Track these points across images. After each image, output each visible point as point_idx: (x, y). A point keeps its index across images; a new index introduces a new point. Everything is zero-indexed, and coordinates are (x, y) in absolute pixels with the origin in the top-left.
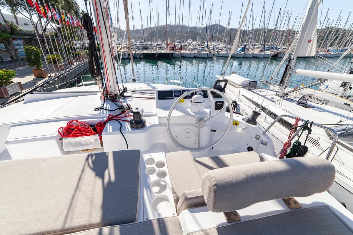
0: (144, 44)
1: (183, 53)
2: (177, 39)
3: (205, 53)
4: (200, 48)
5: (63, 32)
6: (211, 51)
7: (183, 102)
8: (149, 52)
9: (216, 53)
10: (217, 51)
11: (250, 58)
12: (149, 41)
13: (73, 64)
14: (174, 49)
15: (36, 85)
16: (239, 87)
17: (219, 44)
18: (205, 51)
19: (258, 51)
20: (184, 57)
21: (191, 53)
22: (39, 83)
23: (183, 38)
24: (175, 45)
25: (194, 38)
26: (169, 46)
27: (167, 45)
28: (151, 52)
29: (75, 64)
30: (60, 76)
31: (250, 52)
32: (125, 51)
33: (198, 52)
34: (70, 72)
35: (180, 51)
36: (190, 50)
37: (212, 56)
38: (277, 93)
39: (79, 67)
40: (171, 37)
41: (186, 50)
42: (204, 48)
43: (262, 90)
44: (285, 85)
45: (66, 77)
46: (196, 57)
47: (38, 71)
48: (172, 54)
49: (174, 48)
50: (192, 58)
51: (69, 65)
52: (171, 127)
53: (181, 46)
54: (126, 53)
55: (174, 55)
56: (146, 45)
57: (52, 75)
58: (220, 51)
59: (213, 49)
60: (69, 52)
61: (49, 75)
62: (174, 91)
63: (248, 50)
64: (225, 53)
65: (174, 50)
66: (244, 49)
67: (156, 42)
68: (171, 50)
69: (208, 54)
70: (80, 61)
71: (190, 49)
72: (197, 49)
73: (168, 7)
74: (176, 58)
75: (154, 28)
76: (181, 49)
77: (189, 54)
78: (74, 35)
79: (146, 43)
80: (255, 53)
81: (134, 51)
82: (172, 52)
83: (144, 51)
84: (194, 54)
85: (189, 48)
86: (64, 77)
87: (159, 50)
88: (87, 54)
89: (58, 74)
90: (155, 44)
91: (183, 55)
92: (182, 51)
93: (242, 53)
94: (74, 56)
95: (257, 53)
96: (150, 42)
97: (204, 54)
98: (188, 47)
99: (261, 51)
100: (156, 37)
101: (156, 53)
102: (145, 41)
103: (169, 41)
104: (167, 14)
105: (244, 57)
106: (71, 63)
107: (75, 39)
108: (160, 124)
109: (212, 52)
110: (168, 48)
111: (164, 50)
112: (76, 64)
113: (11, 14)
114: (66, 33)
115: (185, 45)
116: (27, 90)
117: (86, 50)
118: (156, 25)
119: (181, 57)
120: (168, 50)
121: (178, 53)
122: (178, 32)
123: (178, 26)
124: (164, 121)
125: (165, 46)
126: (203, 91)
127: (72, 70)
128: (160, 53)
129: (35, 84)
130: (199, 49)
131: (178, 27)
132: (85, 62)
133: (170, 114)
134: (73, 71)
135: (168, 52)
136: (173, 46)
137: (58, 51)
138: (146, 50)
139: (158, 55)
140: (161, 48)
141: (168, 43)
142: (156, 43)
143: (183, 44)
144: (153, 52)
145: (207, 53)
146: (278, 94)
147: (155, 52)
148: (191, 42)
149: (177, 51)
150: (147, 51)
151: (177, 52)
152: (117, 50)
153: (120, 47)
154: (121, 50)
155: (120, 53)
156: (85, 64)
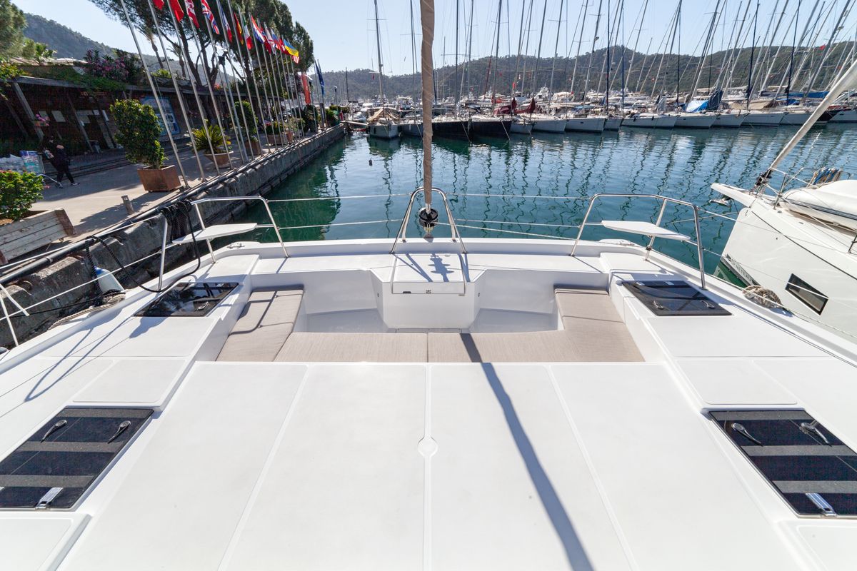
1: (536, 120)
3: (596, 117)
4: (582, 105)
5: (257, 80)
8: (448, 121)
9: (628, 117)
10: (629, 113)
11: (735, 127)
12: (445, 99)
13: (261, 153)
14: (512, 111)
19: (763, 106)
20: (537, 131)
21: (559, 119)
26: (497, 104)
27: (495, 101)
28: (453, 120)
29: (265, 151)
30: (216, 184)
32: (390, 119)
33: (576, 116)
34: (247, 175)
35: (528, 114)
36: (553, 112)
37: (616, 126)
39: (273, 162)
41: (545, 111)
45: (231, 189)
46: (570, 131)
47: (153, 172)
48: (508, 124)
50: (562, 133)
51: (249, 155)
54: (394, 124)
55: (512, 125)
57: (193, 183)
61: (183, 184)
63: (726, 106)
64: (656, 115)
65: (512, 113)
66: (714, 103)
68: (505, 112)
69: (606, 120)
70: (280, 145)
72: (573, 109)
76: (532, 109)
77: (552, 122)
79: (438, 101)
80: (752, 112)
81: (411, 119)
82: (508, 117)
83: (437, 118)
84: (566, 121)
85: (550, 108)
86: (227, 188)
87: (474, 113)
88: (300, 128)
89: (211, 180)
91: (536, 127)
92: (534, 116)
93: (709, 114)
94: (263, 133)
95: (760, 113)
97: (593, 120)
99: (771, 105)
101: (466, 123)
102: (436, 99)
105: (715, 127)
106: (254, 151)
110: (497, 109)
111: (485, 114)
112: (270, 152)
114: (264, 81)
117: (298, 117)
119: (529, 131)
120: (497, 114)
121: (523, 118)
127: (253, 167)
128: (476, 123)
129: (128, 214)
130: (578, 108)
132: (293, 148)
134: (256, 170)
135: (496, 119)
136: (510, 104)
138: (442, 117)
139: (471, 127)
140: (477, 111)
144: (458, 120)
145: (602, 117)
147: (465, 120)
149: (519, 117)
150: (444, 119)
151: (520, 119)
152: (371, 118)
153: (378, 110)
154: (381, 119)
155: (378, 124)
156: (292, 153)
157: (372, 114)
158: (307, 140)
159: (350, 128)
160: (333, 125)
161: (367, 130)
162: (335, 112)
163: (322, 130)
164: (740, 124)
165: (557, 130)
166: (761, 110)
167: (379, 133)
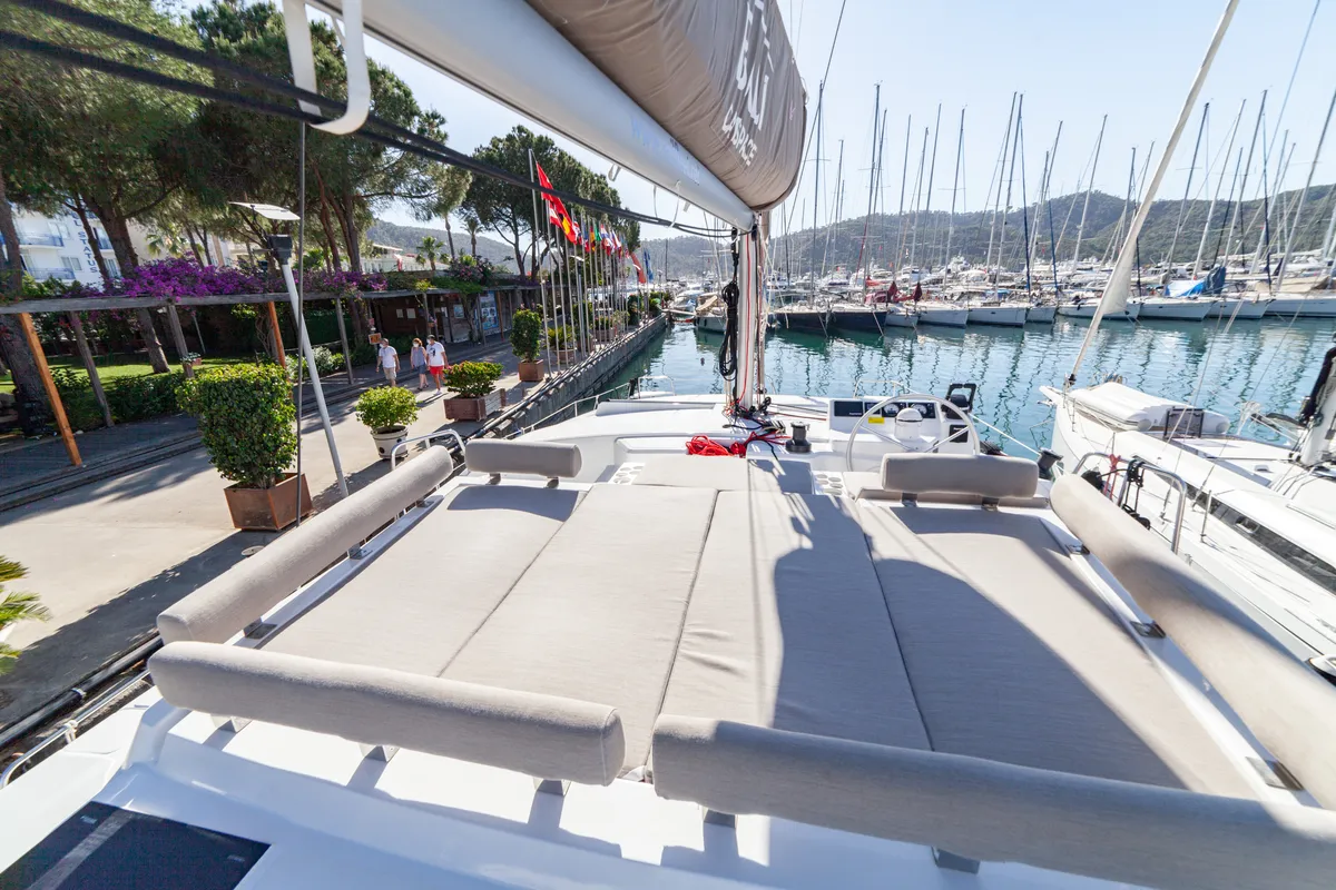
0: (786, 284)
1: (923, 309)
2: (906, 261)
3: (1015, 306)
4: (993, 289)
6: (1048, 297)
7: (881, 422)
8: (801, 311)
9: (1070, 304)
10: (1077, 297)
12: (803, 274)
13: (594, 350)
14: (889, 298)
15: (526, 398)
16: (1126, 427)
17: (1091, 269)
18: (1021, 298)
19: (1307, 288)
20: (926, 324)
21: (959, 308)
22: (530, 394)
23: (926, 259)
24: (894, 284)
25: (975, 253)
26: (871, 288)
27: (867, 284)
28: (807, 311)
29: (598, 347)
31: (1250, 296)
33: (985, 304)
34: (588, 370)
35: (912, 302)
36: (955, 298)
37: (1049, 317)
38: (1291, 455)
39: (605, 358)
40: (882, 256)
41: (938, 298)
42: (1013, 287)
43: (1230, 442)
44: (1326, 426)
46: (975, 323)
47: (529, 365)
48: (881, 316)
49: (890, 294)
50: (960, 327)
51: (587, 350)
52: (854, 460)
53: (919, 285)
55: (889, 317)
56: (793, 287)
57: (554, 375)
58: (1091, 294)
59: (1055, 289)
60: (591, 319)
61: (546, 376)
62: (866, 404)
65: (889, 301)
66: (1217, 282)
67: (826, 274)
68: (880, 300)
69: (1029, 310)
70: (608, 340)
71: (952, 296)
72: (983, 294)
73: (876, 167)
74: (896, 329)
75: (824, 229)
76: (918, 295)
77: (948, 312)
78: (594, 271)
79: (791, 279)
80: (1281, 297)
82: (881, 307)
83: (786, 307)
84: (970, 310)
85: (951, 292)
87: (837, 301)
88: (625, 323)
89: (565, 374)
90: (823, 283)
91: (925, 318)
92: (919, 304)
93: (1203, 299)
94: (597, 328)
96: (805, 277)
97: (1011, 310)
98: (944, 289)
100: (829, 259)
101: (824, 315)
102: (788, 276)
103: (874, 270)
104: (874, 187)
105: (1211, 318)
106: (589, 349)
107: (595, 282)
108: (835, 453)
109: (1052, 302)
110: (869, 295)
111: (854, 302)
112: (601, 349)
113: (467, 233)
115: (938, 281)
116: (512, 406)
118: (833, 221)
119: (914, 324)
120: (869, 301)
121: (904, 309)
122: (909, 237)
123: (912, 216)
124: (843, 448)
125: (861, 288)
126: (925, 405)
127: (591, 363)
128: (836, 313)
129: (524, 396)
130: (992, 292)
131: (912, 222)
132: (619, 344)
133: (853, 437)
134: (593, 365)
135: (867, 308)
136: (888, 288)
137: (553, 317)
138: (793, 306)
139: (832, 321)
140: (842, 297)
141: (869, 276)
142: (826, 279)
143: (929, 277)
144: (815, 310)
145: (1025, 305)
146: (1296, 455)
147: (823, 310)
148: (964, 269)
149: (901, 306)
150: (796, 309)
151: (900, 309)
152: (701, 307)
153: (710, 297)
154: (715, 309)
155: (710, 315)
156: (619, 349)
157: (703, 302)
158: (630, 335)
159: (672, 318)
160: (654, 316)
161: (695, 321)
162: (658, 300)
163: (645, 323)
164: (1261, 314)
165: (956, 322)
166: (1308, 293)
167: (710, 326)
